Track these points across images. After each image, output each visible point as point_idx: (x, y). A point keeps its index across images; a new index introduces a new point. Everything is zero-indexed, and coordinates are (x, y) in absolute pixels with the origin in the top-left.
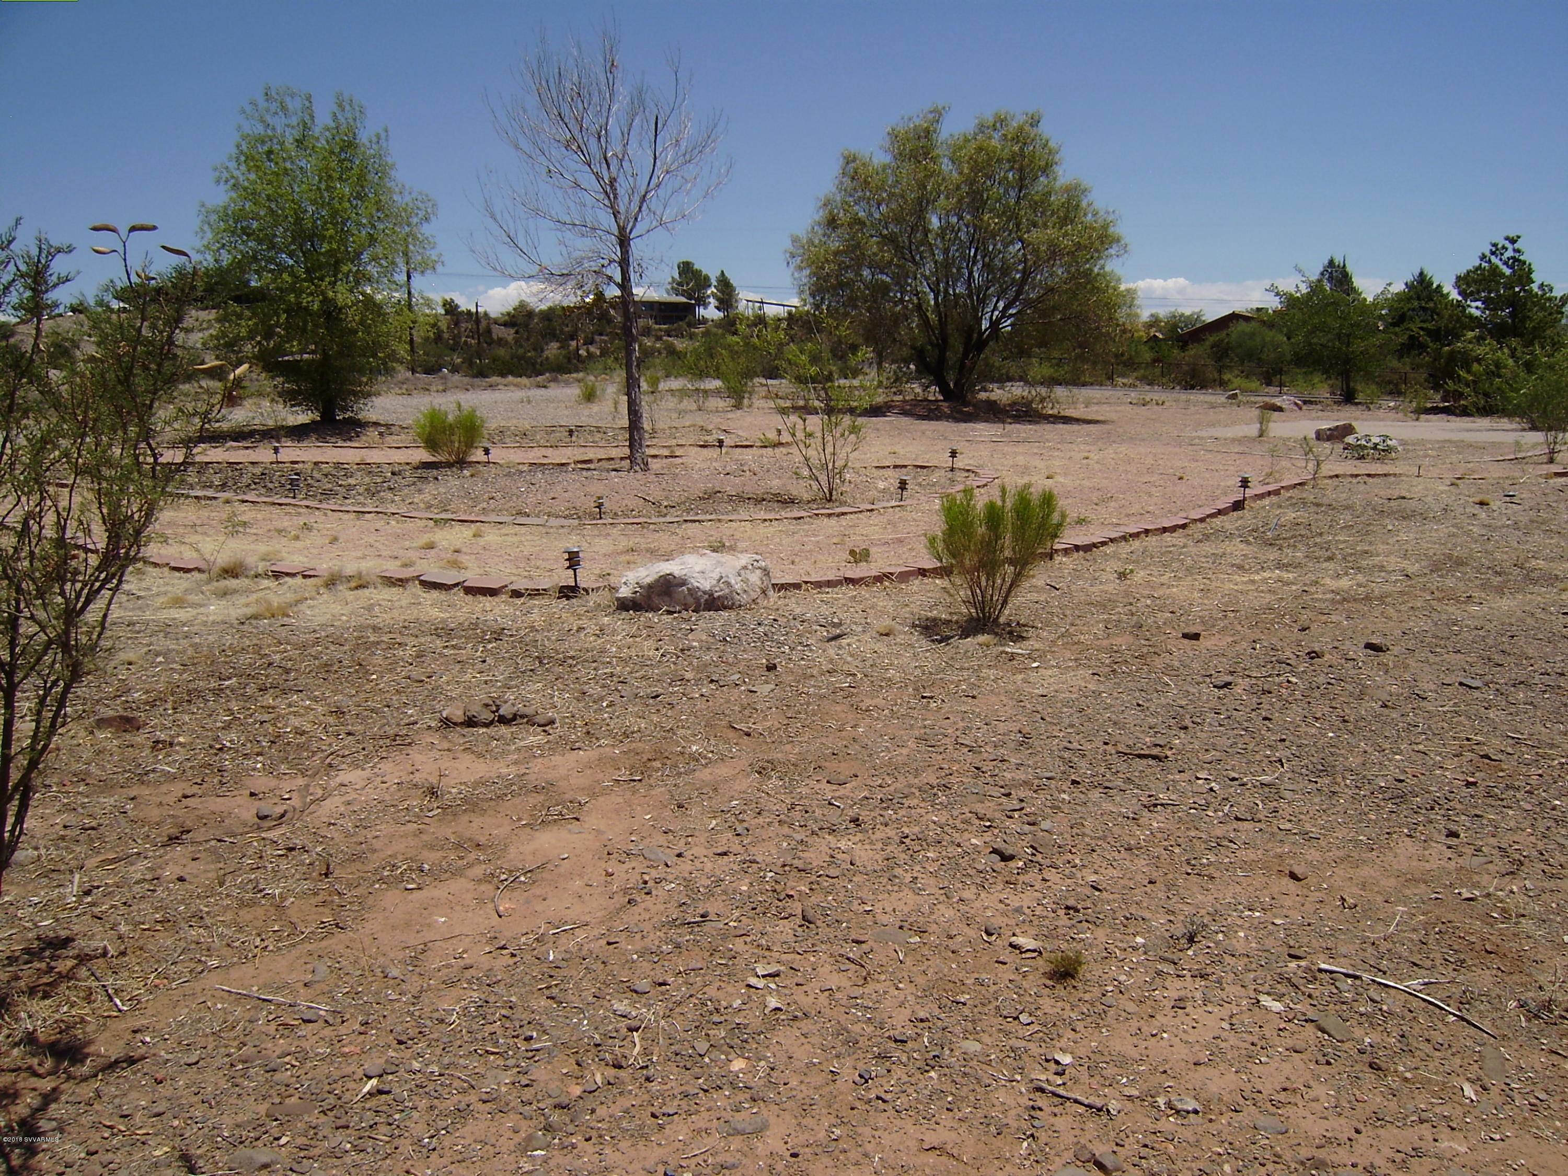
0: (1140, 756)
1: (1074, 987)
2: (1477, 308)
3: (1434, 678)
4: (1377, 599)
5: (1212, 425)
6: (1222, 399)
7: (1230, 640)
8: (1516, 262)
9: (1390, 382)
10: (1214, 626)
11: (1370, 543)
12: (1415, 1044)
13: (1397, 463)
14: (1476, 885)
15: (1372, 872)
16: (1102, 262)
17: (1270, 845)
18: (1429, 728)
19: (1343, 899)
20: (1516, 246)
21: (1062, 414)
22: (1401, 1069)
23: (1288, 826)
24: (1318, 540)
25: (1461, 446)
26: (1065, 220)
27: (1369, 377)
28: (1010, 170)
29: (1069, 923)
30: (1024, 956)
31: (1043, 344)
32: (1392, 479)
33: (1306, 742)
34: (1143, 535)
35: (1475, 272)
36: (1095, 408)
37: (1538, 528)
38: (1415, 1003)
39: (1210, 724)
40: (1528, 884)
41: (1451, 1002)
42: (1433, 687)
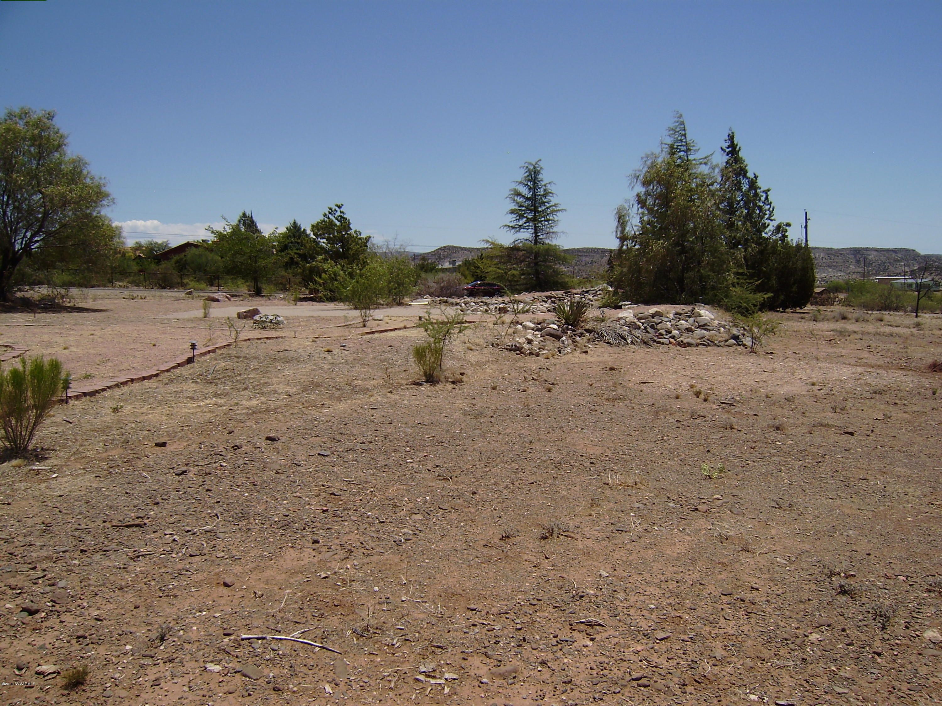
0: (128, 526)
1: (84, 690)
2: (324, 243)
3: (304, 453)
4: (272, 410)
5: (176, 311)
6: (182, 295)
7: (185, 444)
8: (342, 219)
9: (281, 284)
10: (175, 436)
11: (269, 378)
12: (298, 670)
13: (284, 330)
14: (329, 569)
15: (272, 573)
16: (98, 209)
17: (212, 568)
18: (302, 482)
19: (255, 593)
20: (342, 210)
21: (77, 306)
22: (291, 686)
23: (222, 554)
24: (238, 378)
25: (319, 319)
26: (73, 181)
27: (269, 281)
28: (31, 146)
29: (79, 647)
30: (46, 678)
31: (62, 260)
32: (280, 340)
33: (232, 501)
34: (129, 383)
35: (321, 223)
36: (100, 302)
37: (358, 363)
38: (297, 646)
39: (173, 499)
40: (356, 562)
41: (317, 640)
42: (304, 458)
